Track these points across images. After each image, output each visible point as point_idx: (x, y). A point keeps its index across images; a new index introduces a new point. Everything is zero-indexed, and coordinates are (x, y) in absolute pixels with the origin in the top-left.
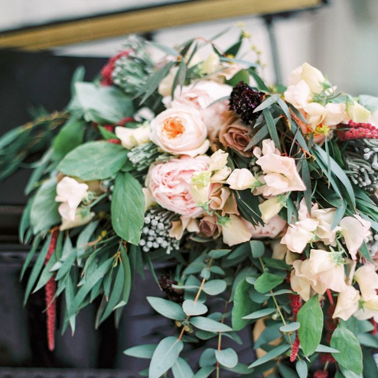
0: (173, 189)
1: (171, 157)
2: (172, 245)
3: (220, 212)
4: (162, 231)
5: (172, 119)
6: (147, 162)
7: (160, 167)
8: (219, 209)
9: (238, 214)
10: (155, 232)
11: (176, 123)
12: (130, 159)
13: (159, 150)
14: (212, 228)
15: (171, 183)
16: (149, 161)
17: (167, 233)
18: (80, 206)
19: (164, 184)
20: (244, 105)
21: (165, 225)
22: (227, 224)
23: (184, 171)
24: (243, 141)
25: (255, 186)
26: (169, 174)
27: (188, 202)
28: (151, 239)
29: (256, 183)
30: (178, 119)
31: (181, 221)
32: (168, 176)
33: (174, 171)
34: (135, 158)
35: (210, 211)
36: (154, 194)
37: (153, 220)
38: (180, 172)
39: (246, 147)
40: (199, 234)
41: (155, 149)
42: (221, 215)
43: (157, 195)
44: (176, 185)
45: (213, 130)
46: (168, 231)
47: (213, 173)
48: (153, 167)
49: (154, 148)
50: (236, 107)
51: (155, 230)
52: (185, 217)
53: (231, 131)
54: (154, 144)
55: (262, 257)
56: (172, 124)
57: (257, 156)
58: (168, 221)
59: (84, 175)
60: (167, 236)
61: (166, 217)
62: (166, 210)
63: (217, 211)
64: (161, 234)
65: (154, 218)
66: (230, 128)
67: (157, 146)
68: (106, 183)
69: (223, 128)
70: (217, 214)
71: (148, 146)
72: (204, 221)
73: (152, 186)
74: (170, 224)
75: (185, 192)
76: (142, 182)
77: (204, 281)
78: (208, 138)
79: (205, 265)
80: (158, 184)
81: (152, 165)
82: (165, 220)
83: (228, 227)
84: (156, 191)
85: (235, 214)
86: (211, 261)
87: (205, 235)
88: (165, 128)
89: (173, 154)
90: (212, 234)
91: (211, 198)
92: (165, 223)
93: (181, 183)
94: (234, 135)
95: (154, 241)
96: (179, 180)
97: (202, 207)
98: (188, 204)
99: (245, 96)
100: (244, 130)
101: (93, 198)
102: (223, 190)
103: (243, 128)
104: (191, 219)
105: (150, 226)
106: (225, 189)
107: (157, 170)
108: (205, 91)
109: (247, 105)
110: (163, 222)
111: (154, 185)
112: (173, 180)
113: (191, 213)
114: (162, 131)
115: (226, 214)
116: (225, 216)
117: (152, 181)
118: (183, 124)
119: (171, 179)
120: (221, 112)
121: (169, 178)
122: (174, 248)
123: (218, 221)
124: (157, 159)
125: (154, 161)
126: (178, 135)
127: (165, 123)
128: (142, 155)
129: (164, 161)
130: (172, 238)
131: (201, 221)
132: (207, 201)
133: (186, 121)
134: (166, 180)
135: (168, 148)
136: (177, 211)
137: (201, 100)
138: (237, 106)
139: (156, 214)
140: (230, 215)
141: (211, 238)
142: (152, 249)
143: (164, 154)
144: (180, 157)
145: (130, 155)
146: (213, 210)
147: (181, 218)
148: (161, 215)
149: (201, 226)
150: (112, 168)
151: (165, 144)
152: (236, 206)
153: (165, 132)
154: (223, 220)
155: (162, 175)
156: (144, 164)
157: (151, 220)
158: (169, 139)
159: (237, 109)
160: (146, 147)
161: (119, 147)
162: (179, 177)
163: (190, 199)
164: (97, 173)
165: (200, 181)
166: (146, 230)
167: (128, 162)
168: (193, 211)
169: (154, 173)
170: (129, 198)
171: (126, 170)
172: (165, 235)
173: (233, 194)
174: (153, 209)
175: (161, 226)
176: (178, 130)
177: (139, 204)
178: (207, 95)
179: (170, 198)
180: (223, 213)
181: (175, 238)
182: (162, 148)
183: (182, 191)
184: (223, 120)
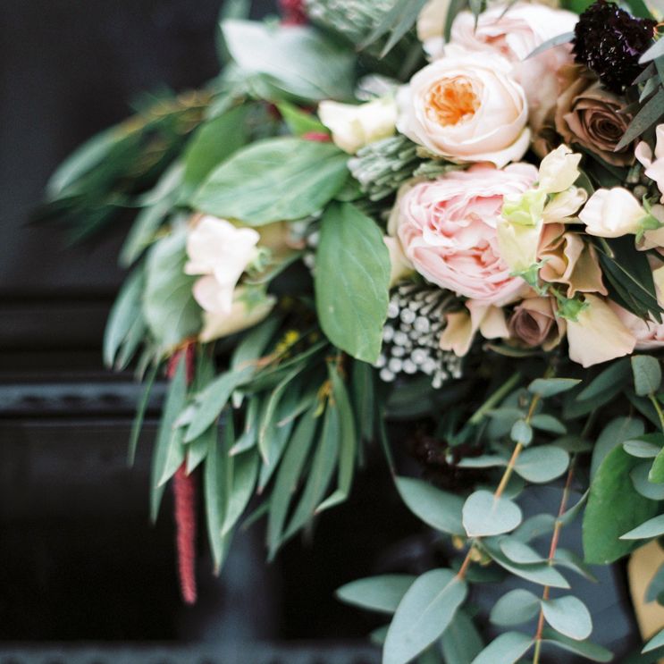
0: (454, 239)
1: (448, 168)
2: (445, 366)
3: (563, 288)
4: (424, 335)
5: (448, 82)
6: (392, 179)
7: (424, 190)
8: (561, 280)
9: (605, 292)
10: (410, 338)
11: (458, 89)
12: (355, 174)
13: (420, 152)
14: (543, 326)
15: (450, 225)
16: (398, 178)
17: (436, 339)
18: (240, 282)
19: (433, 228)
20: (613, 49)
21: (432, 322)
22: (580, 316)
23: (479, 198)
24: (610, 130)
25: (645, 229)
26: (443, 204)
27: (489, 269)
28: (397, 352)
29: (646, 221)
30: (462, 81)
31: (469, 313)
32: (442, 209)
33: (455, 198)
34: (365, 170)
35: (541, 287)
36: (410, 251)
37: (405, 310)
38: (471, 200)
39: (616, 143)
40: (509, 341)
41: (409, 151)
42: (566, 296)
43: (417, 255)
44: (461, 230)
45: (538, 108)
46: (438, 335)
47: (550, 198)
48: (406, 191)
49: (408, 148)
50: (592, 56)
51: (408, 333)
52: (480, 304)
53: (581, 106)
54: (408, 140)
55: (656, 393)
56: (450, 94)
57: (644, 161)
58: (438, 314)
59: (253, 213)
60: (436, 346)
61: (434, 304)
62: (435, 287)
63: (556, 285)
64: (422, 341)
65: (407, 306)
66: (580, 101)
67: (414, 144)
68: (300, 228)
69: (562, 101)
70: (556, 293)
71: (393, 143)
72: (524, 310)
73: (405, 232)
74: (441, 320)
75: (482, 246)
76: (383, 224)
77: (518, 448)
78: (529, 124)
79: (521, 414)
80: (418, 227)
81: (406, 185)
82: (432, 310)
83: (580, 325)
84: (416, 243)
85: (597, 294)
86: (535, 402)
87: (524, 342)
88: (433, 103)
89: (453, 160)
90: (542, 338)
91: (541, 257)
92: (431, 317)
93: (471, 225)
94: (588, 117)
95: (406, 357)
96: (466, 218)
97: (523, 276)
98: (488, 273)
99: (613, 30)
100: (611, 104)
101: (269, 262)
102: (569, 237)
103: (609, 99)
104: (492, 307)
105: (396, 323)
106: (574, 235)
107: (416, 197)
108: (522, 20)
109: (619, 49)
110: (428, 315)
111: (410, 231)
112: (454, 218)
113: (494, 294)
114: (427, 110)
115: (577, 293)
116: (575, 298)
117: (406, 220)
118: (474, 91)
119: (450, 214)
120: (558, 67)
121: (445, 215)
122: (450, 374)
123: (557, 309)
124: (415, 173)
125: (411, 176)
126: (465, 117)
127: (434, 90)
128: (382, 164)
129: (431, 176)
130: (445, 352)
131: (517, 309)
132: (535, 262)
133: (483, 85)
134: (437, 219)
135: (440, 147)
136: (461, 290)
137: (512, 41)
138: (595, 52)
139: (411, 296)
140: (586, 295)
141: (539, 348)
142: (402, 375)
143: (431, 163)
144: (468, 167)
145: (353, 164)
146: (546, 282)
147: (469, 305)
148: (424, 299)
149: (515, 323)
150: (313, 196)
151: (434, 137)
152: (599, 274)
153: (433, 112)
154: (570, 306)
155: (429, 207)
156: (385, 186)
157: (401, 309)
158: (444, 125)
159: (596, 61)
160: (389, 145)
161: (329, 148)
162: (469, 211)
163: (495, 262)
164: (280, 207)
165: (522, 212)
166: (388, 334)
167: (350, 180)
168: (499, 289)
169: (410, 203)
170: (354, 258)
171: (347, 197)
172: (430, 343)
173: (591, 247)
174: (405, 285)
175: (423, 324)
176: (462, 105)
177: (376, 271)
178: (529, 30)
179: (446, 259)
180: (570, 290)
181: (452, 352)
182: (427, 146)
183: (475, 245)
184: (562, 85)
